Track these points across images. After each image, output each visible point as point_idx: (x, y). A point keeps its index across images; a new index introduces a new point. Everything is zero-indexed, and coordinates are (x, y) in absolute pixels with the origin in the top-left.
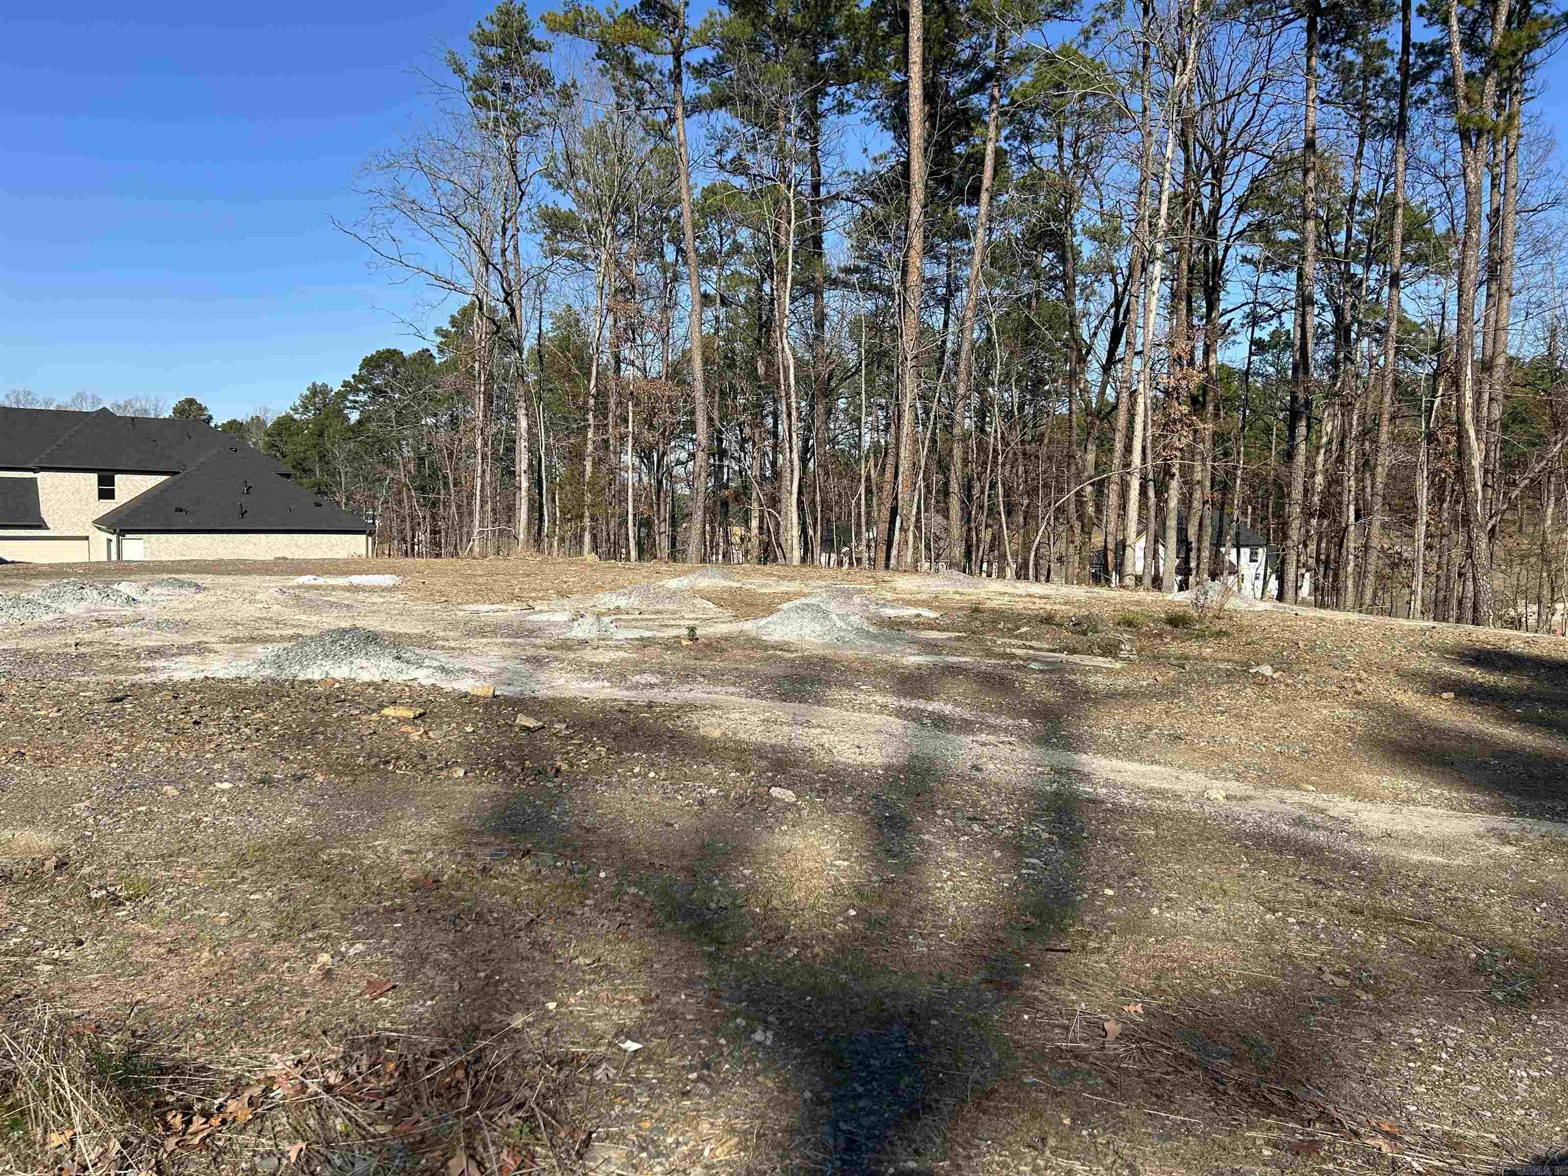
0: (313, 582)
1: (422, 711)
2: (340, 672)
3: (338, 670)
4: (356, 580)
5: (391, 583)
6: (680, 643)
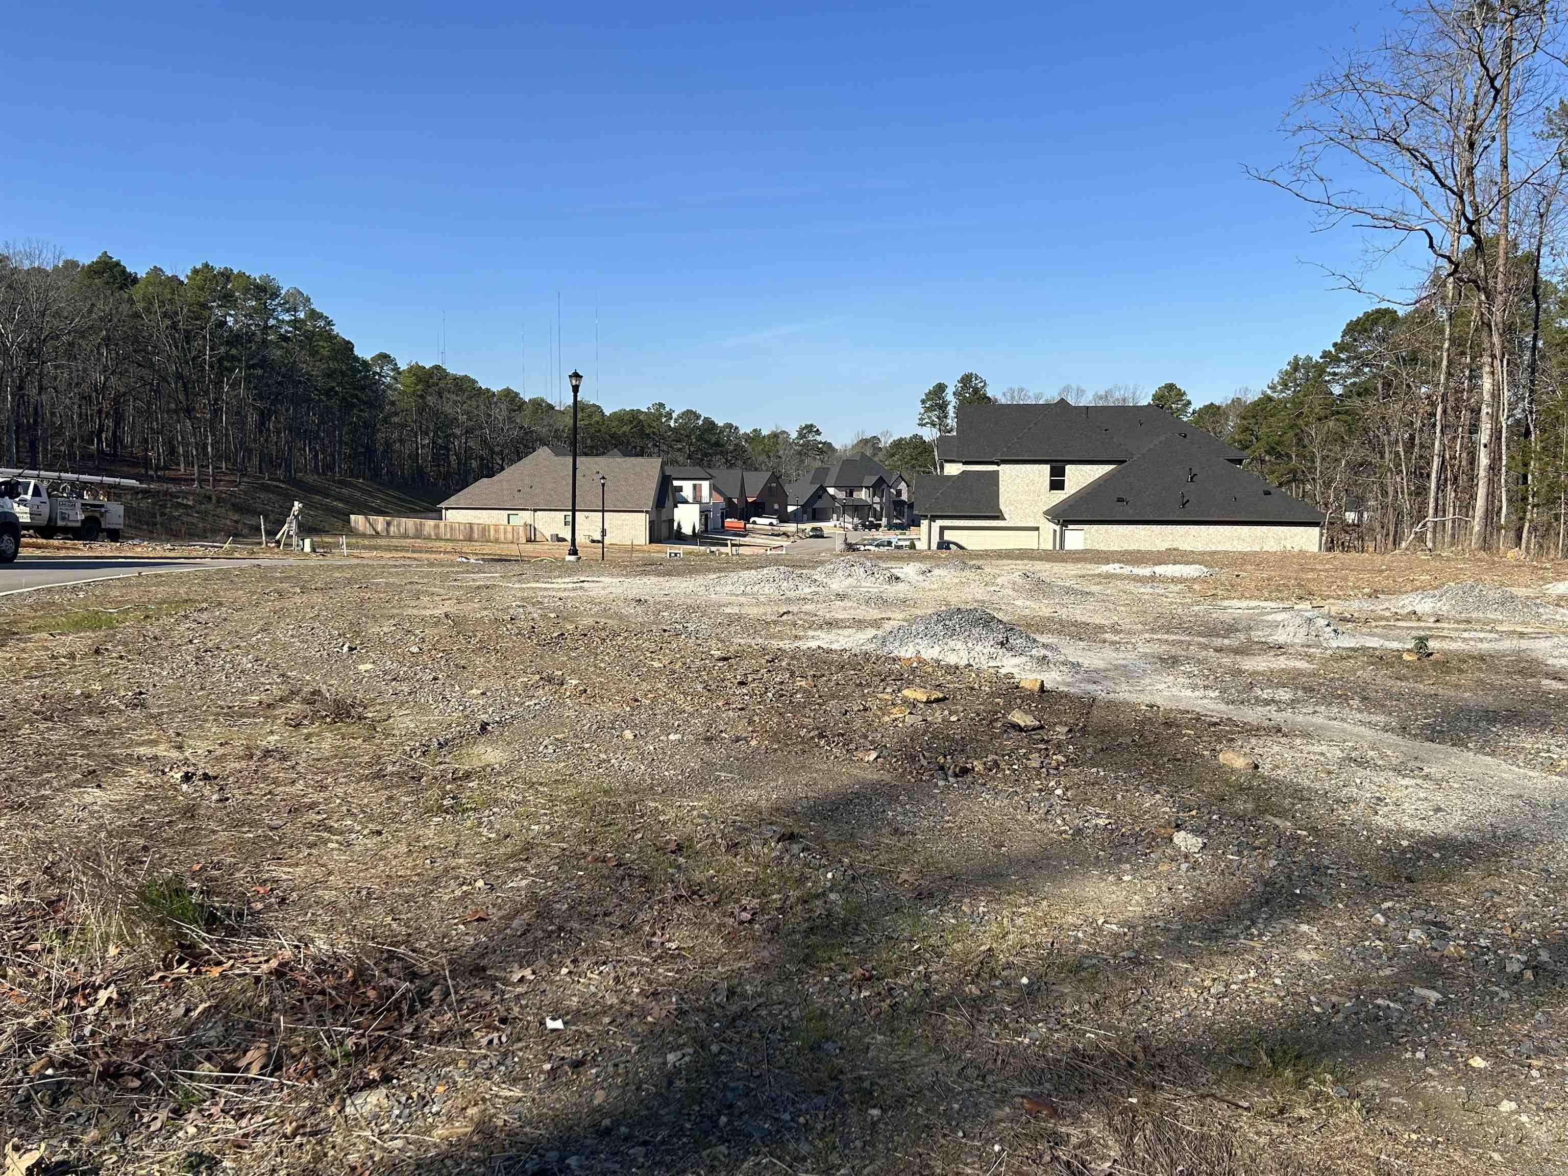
0: (1118, 571)
1: (941, 696)
2: (930, 653)
3: (930, 651)
4: (1160, 570)
5: (1197, 574)
6: (1401, 657)
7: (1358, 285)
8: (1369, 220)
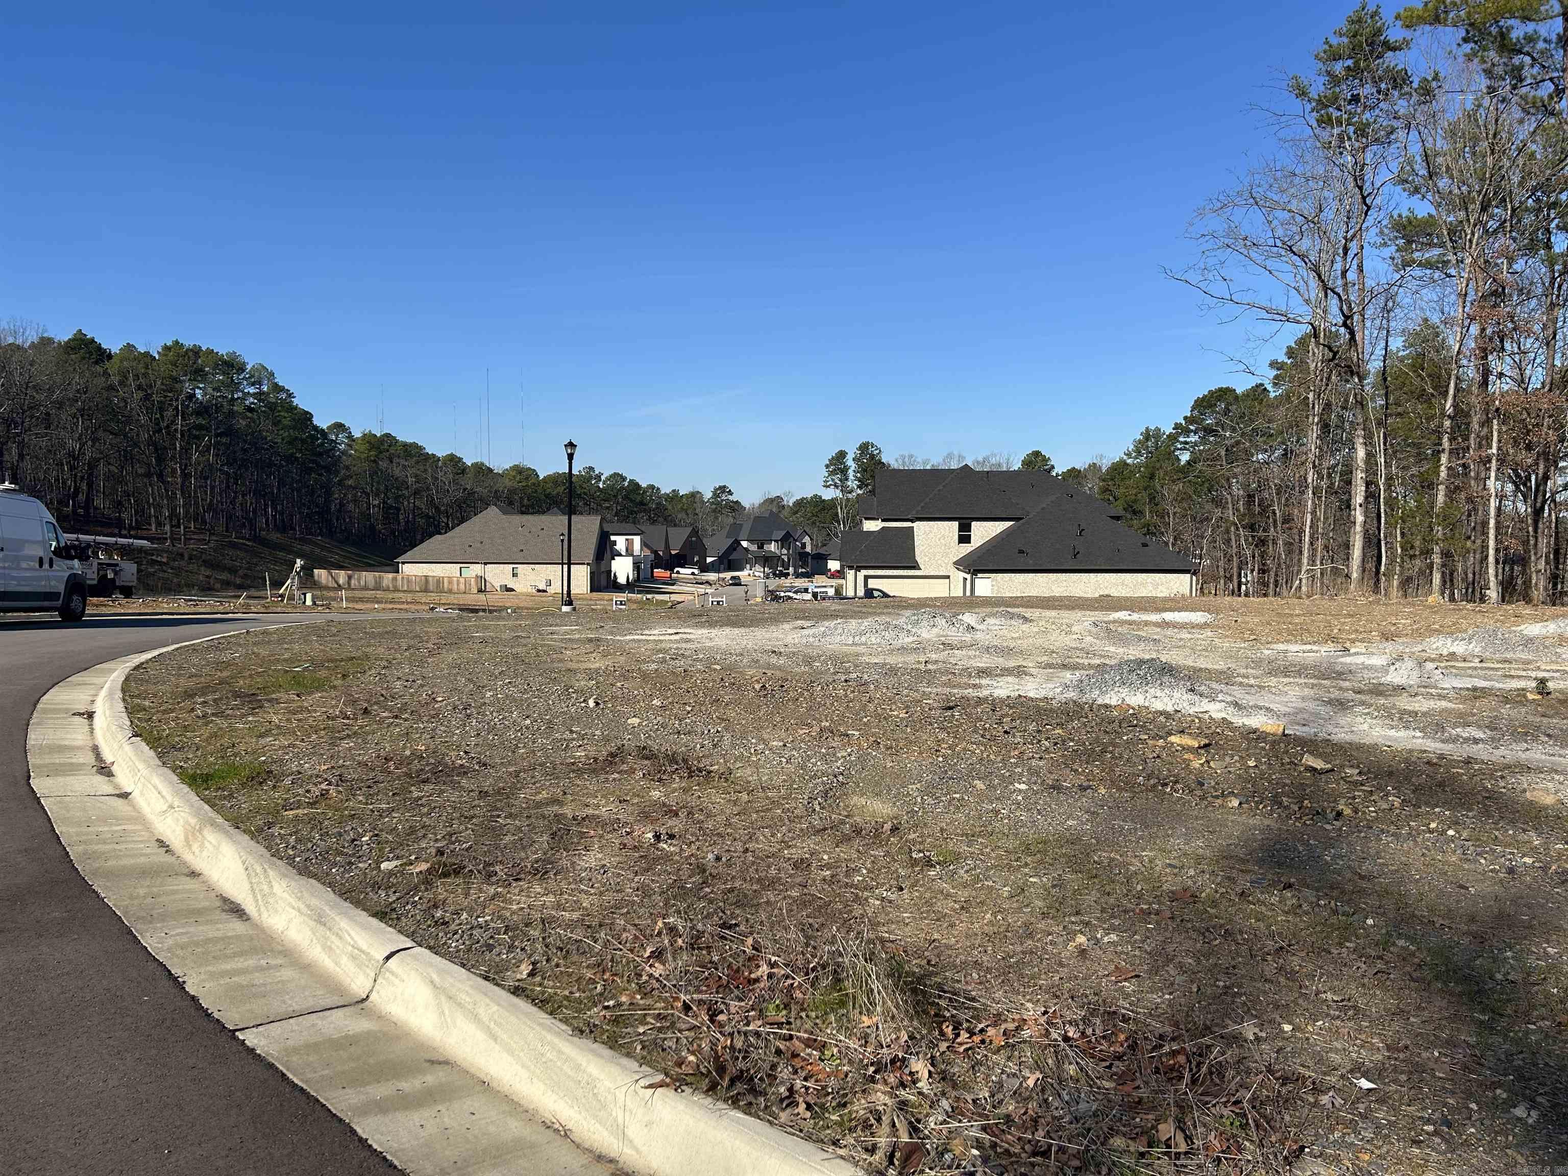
0: (1129, 618)
1: (1207, 742)
2: (1136, 700)
3: (1134, 698)
4: (1168, 616)
5: (1203, 620)
6: (1525, 696)
7: (1252, 369)
8: (1264, 314)
